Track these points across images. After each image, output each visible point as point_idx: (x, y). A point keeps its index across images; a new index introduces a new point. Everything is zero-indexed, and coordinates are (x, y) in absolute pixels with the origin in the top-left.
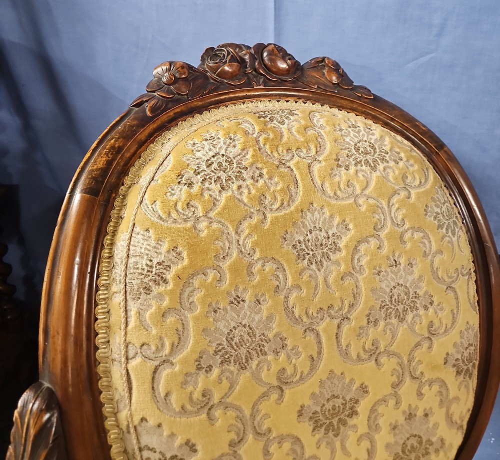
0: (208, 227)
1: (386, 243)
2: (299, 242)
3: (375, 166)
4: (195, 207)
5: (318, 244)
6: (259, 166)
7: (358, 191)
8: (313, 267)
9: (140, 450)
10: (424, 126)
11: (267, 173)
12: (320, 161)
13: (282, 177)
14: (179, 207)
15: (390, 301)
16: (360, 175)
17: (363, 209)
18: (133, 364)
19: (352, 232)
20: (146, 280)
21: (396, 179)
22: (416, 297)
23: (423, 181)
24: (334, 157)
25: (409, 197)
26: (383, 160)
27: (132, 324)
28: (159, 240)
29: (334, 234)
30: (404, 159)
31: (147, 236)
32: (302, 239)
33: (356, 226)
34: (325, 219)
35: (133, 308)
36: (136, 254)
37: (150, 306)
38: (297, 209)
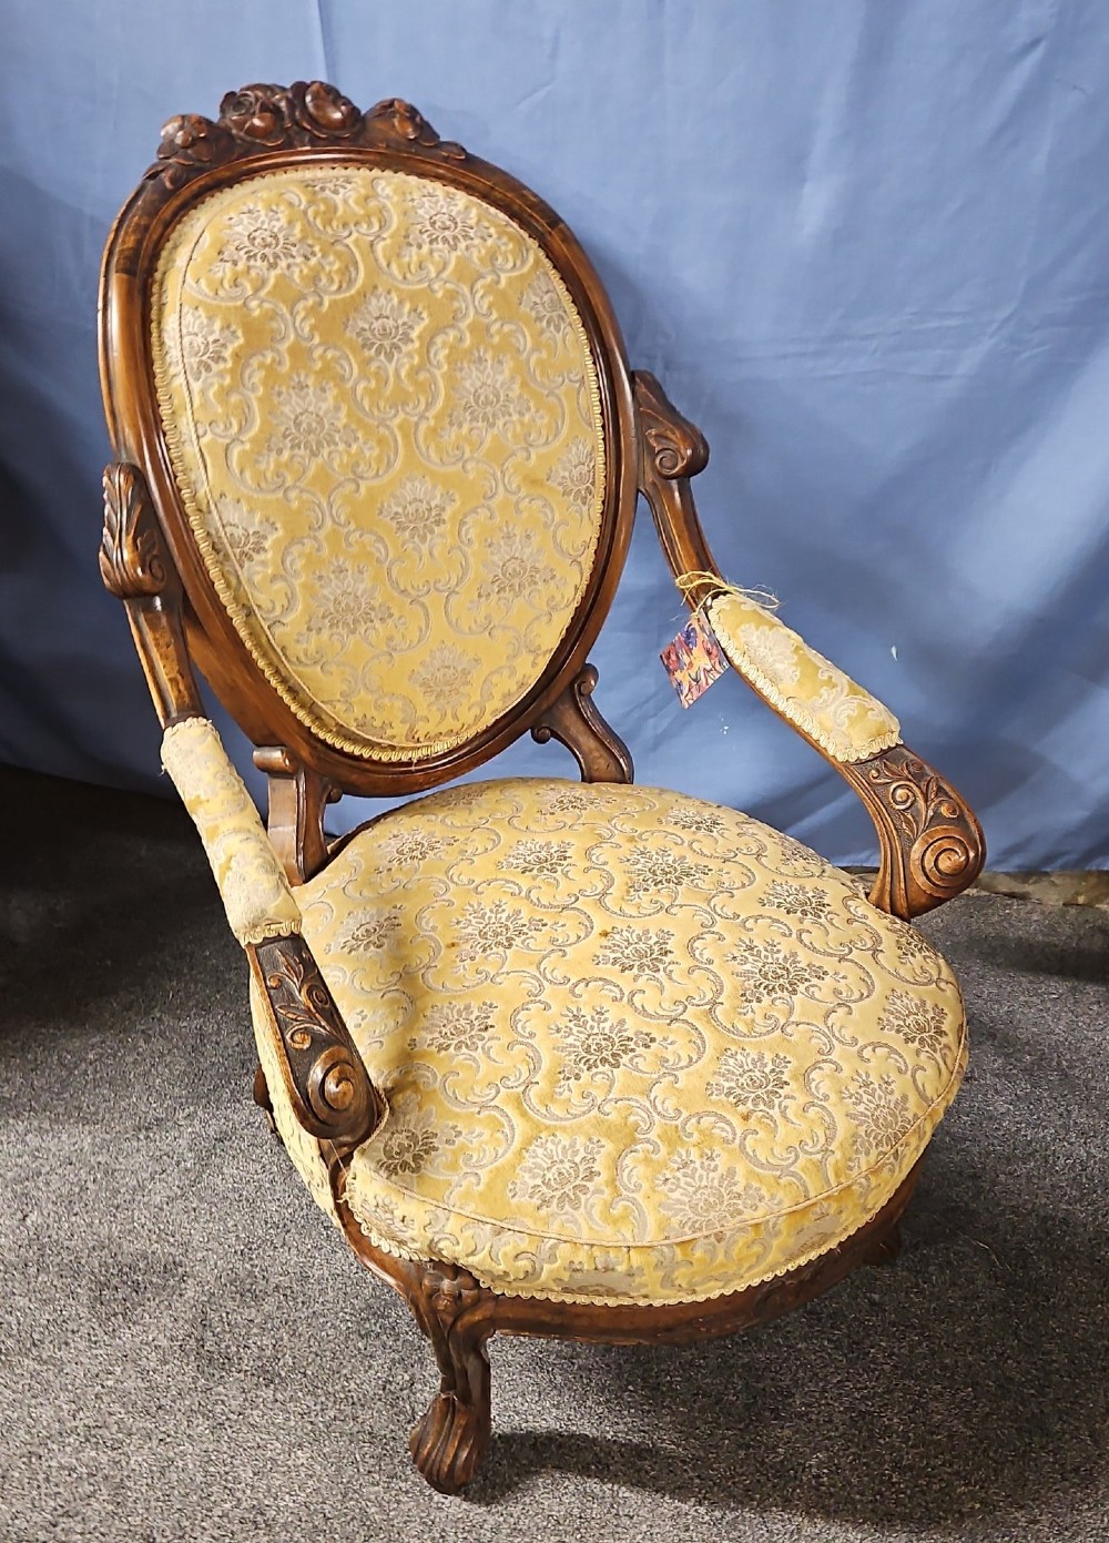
0: (260, 306)
1: (468, 335)
2: (364, 329)
3: (456, 245)
4: (242, 285)
5: (385, 334)
6: (310, 242)
7: (433, 275)
8: (382, 357)
9: (224, 526)
10: (535, 196)
11: (321, 250)
12: (384, 239)
13: (339, 255)
14: (226, 285)
15: (477, 403)
16: (436, 255)
17: (440, 295)
18: (204, 441)
19: (427, 321)
20: (204, 358)
21: (481, 260)
22: (508, 401)
23: (518, 263)
24: (403, 233)
25: (498, 282)
26: (466, 237)
27: (196, 404)
28: (210, 318)
29: (404, 324)
30: (495, 236)
31: (197, 314)
32: (367, 326)
33: (430, 315)
34: (393, 307)
35: (196, 386)
36: (189, 334)
37: (212, 384)
38: (358, 293)
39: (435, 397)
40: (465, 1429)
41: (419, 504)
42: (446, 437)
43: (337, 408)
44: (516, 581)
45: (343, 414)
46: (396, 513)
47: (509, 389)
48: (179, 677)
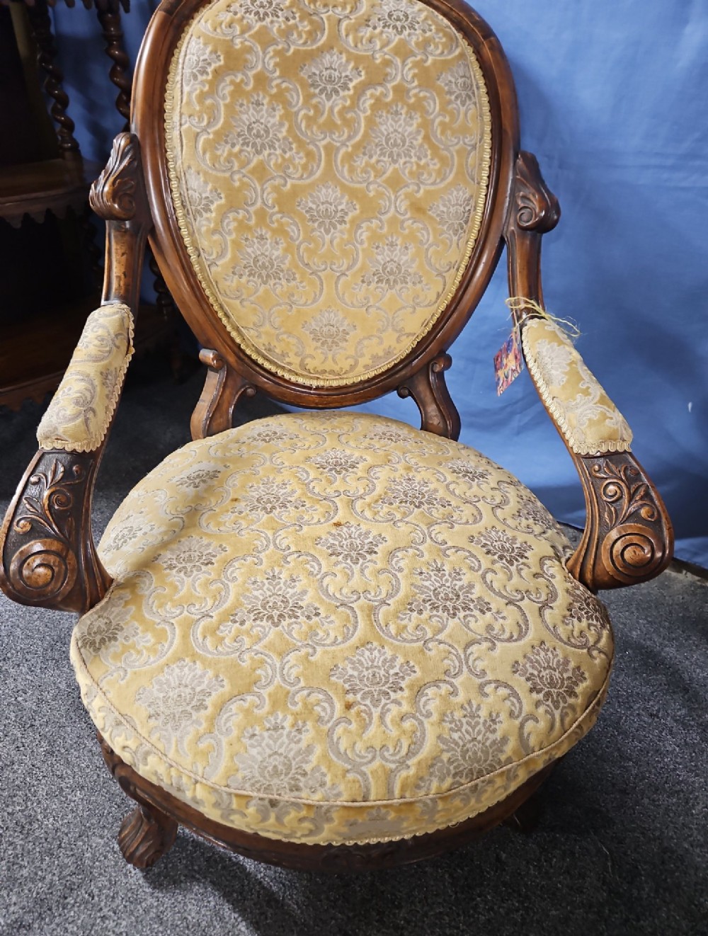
0: (242, 43)
1: (391, 93)
2: (315, 74)
3: (402, 31)
4: (235, 27)
5: (330, 80)
6: (294, 10)
7: (378, 47)
8: (323, 96)
9: (187, 190)
10: (479, 16)
11: (300, 17)
12: (351, 19)
13: (311, 22)
14: (223, 26)
15: (387, 143)
16: (384, 36)
17: (378, 61)
18: (184, 127)
19: (363, 78)
20: (194, 71)
21: (417, 44)
22: (411, 147)
23: (446, 52)
24: (366, 17)
25: (426, 61)
26: (412, 28)
27: (184, 101)
28: (205, 44)
29: (347, 76)
30: (435, 31)
31: (198, 41)
32: (317, 73)
33: (367, 73)
34: (341, 63)
35: (186, 89)
36: (190, 53)
37: (196, 89)
38: (318, 49)
39: (356, 133)
40: (147, 833)
41: (329, 206)
42: (359, 163)
43: (281, 125)
44: (392, 278)
45: (284, 130)
46: (311, 208)
47: (415, 139)
48: (123, 276)
